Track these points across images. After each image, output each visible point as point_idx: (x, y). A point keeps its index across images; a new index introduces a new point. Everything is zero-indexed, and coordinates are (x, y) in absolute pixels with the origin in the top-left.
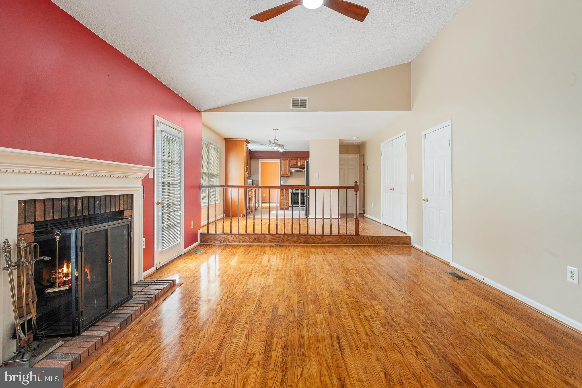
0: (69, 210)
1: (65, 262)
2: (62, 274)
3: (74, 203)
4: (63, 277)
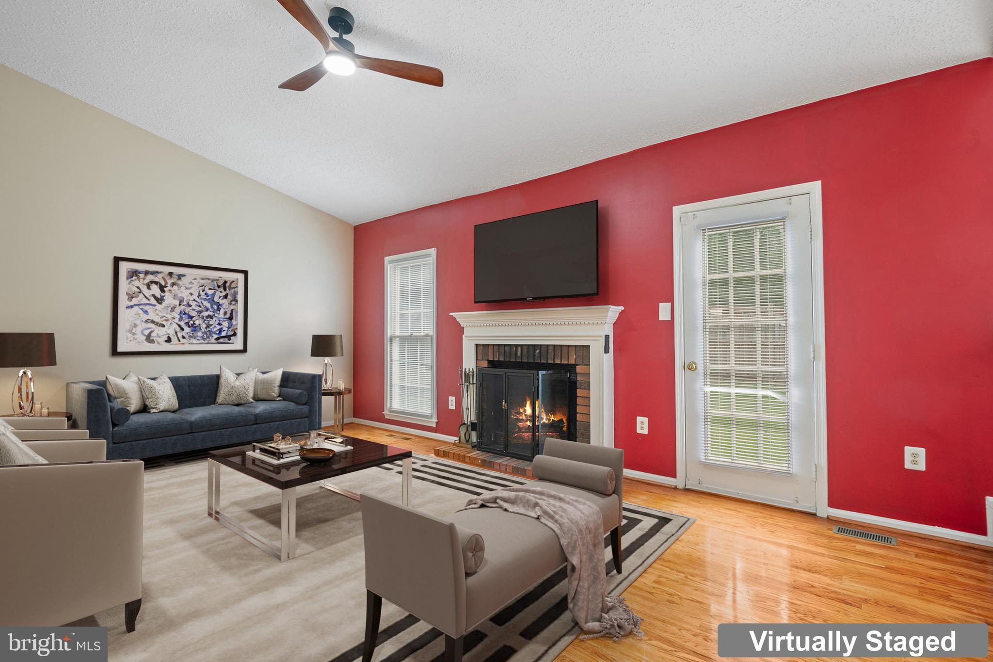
0: (510, 354)
1: (527, 399)
2: (524, 415)
3: (515, 349)
4: (527, 421)
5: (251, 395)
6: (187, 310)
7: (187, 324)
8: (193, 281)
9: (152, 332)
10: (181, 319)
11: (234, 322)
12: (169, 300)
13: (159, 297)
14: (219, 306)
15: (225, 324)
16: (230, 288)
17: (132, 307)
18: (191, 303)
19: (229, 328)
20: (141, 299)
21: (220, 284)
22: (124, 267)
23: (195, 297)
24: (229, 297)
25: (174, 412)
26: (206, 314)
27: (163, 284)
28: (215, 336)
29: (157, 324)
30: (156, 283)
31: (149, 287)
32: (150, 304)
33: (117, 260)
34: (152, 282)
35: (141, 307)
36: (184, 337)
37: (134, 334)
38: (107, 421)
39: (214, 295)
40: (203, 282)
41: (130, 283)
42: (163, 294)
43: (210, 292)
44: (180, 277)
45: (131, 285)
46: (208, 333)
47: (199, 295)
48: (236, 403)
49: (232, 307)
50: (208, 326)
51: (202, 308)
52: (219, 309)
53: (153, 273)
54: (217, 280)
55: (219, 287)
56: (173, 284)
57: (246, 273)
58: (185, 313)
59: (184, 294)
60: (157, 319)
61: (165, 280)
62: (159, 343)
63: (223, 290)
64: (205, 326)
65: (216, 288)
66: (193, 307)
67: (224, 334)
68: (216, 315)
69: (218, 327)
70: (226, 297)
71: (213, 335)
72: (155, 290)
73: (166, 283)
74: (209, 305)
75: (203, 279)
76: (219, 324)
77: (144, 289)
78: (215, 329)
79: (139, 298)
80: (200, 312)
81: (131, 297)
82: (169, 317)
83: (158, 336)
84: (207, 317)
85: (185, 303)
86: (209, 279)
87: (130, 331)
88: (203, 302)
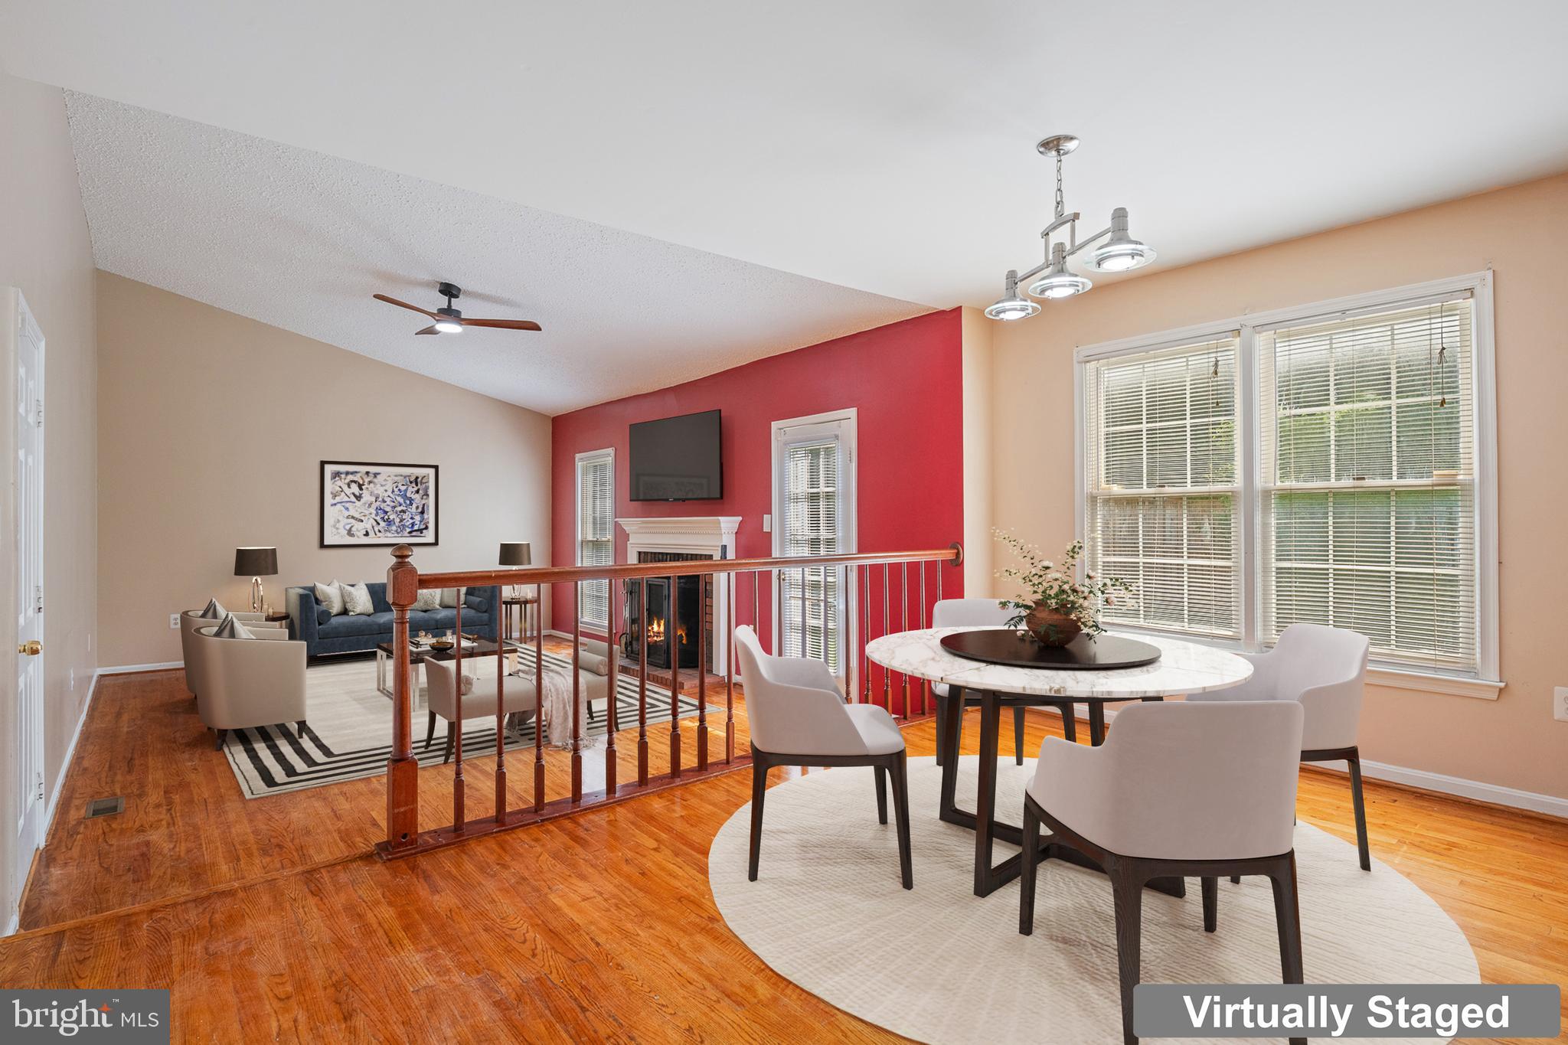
5: (437, 601)
6: (383, 506)
7: (383, 518)
8: (388, 479)
9: (352, 526)
10: (377, 514)
11: (426, 516)
12: (367, 497)
13: (358, 494)
14: (411, 500)
15: (418, 518)
16: (421, 483)
17: (335, 504)
18: (386, 499)
19: (421, 522)
20: (342, 497)
21: (411, 480)
22: (328, 468)
23: (389, 493)
24: (420, 492)
25: (369, 615)
26: (399, 509)
27: (361, 483)
28: (408, 530)
29: (356, 519)
30: (355, 482)
31: (349, 487)
32: (351, 502)
33: (323, 463)
34: (352, 481)
35: (343, 504)
36: (380, 531)
37: (337, 529)
38: (315, 621)
39: (406, 490)
40: (396, 479)
41: (333, 483)
42: (361, 492)
43: (403, 488)
44: (376, 475)
45: (334, 486)
46: (402, 527)
47: (393, 491)
48: (424, 609)
49: (423, 502)
50: (402, 520)
51: (396, 503)
52: (411, 504)
53: (352, 473)
54: (409, 476)
55: (411, 482)
56: (370, 482)
57: (436, 468)
58: (381, 509)
59: (379, 491)
60: (357, 515)
61: (362, 479)
62: (358, 537)
63: (414, 486)
64: (399, 520)
65: (409, 483)
66: (388, 503)
67: (416, 528)
68: (409, 510)
69: (411, 521)
70: (417, 492)
71: (407, 529)
72: (355, 488)
73: (364, 482)
74: (402, 501)
75: (396, 476)
76: (412, 518)
77: (345, 488)
78: (408, 523)
79: (341, 496)
80: (395, 507)
81: (335, 496)
82: (367, 512)
83: (357, 530)
84: (400, 512)
85: (380, 499)
86: (401, 476)
87: (334, 526)
88: (397, 497)
